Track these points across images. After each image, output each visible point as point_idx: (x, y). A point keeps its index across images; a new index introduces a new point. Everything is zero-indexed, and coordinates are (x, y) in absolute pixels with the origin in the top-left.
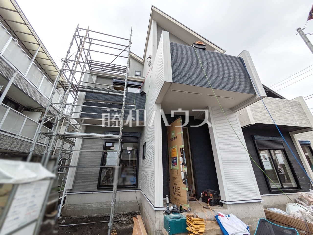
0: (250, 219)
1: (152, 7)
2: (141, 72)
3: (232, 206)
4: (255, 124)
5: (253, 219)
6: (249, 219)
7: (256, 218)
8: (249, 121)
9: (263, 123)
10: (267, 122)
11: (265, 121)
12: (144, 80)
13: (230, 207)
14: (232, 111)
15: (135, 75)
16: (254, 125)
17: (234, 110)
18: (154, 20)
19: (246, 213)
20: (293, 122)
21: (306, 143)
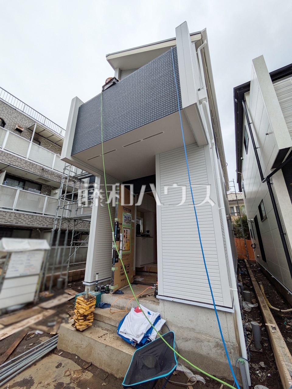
0: (197, 332)
1: (106, 57)
3: (166, 304)
5: (203, 335)
6: (195, 332)
7: (210, 336)
13: (163, 304)
19: (191, 321)
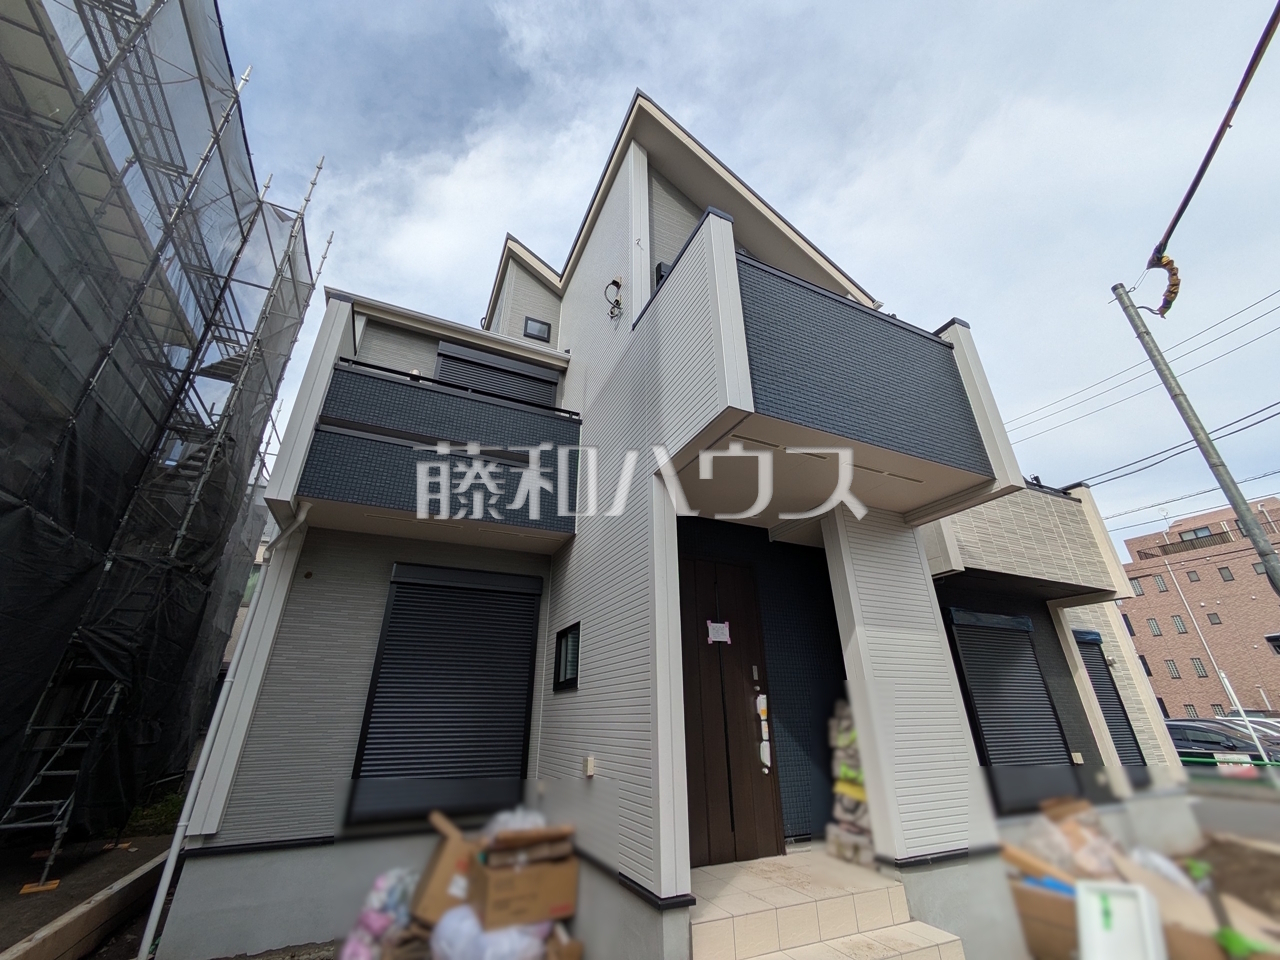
1: (638, 95)
2: (549, 325)
4: (963, 572)
8: (947, 559)
9: (988, 568)
10: (998, 564)
11: (991, 563)
12: (568, 362)
14: (906, 523)
15: (525, 335)
16: (961, 574)
17: (914, 520)
18: (641, 145)
20: (1064, 568)
21: (1090, 637)
